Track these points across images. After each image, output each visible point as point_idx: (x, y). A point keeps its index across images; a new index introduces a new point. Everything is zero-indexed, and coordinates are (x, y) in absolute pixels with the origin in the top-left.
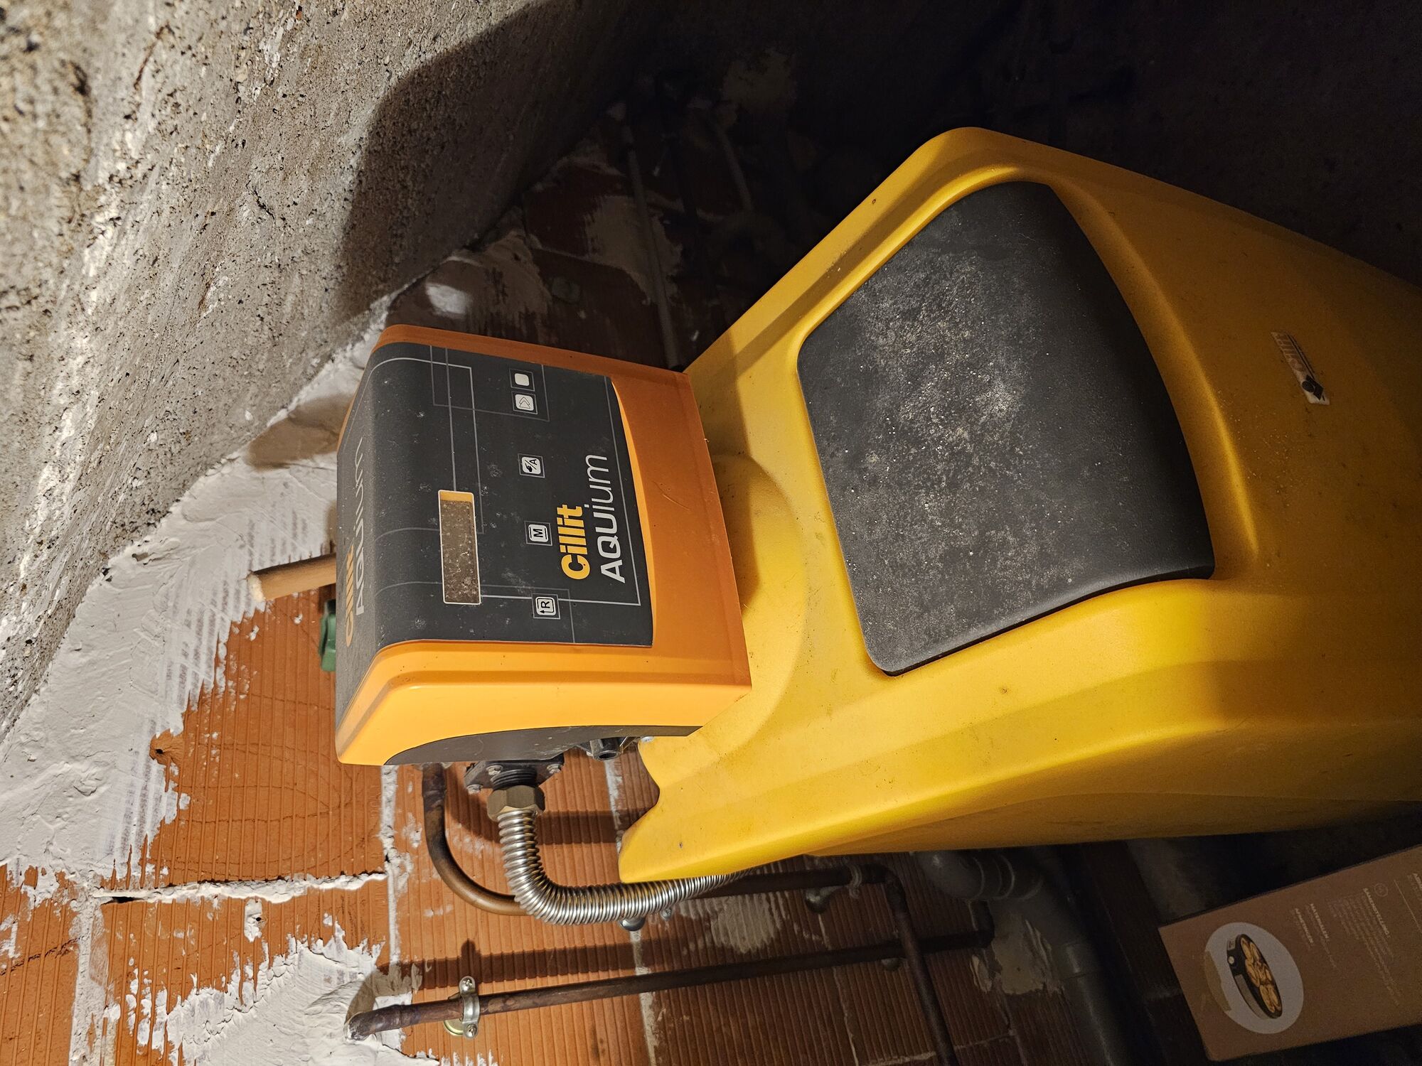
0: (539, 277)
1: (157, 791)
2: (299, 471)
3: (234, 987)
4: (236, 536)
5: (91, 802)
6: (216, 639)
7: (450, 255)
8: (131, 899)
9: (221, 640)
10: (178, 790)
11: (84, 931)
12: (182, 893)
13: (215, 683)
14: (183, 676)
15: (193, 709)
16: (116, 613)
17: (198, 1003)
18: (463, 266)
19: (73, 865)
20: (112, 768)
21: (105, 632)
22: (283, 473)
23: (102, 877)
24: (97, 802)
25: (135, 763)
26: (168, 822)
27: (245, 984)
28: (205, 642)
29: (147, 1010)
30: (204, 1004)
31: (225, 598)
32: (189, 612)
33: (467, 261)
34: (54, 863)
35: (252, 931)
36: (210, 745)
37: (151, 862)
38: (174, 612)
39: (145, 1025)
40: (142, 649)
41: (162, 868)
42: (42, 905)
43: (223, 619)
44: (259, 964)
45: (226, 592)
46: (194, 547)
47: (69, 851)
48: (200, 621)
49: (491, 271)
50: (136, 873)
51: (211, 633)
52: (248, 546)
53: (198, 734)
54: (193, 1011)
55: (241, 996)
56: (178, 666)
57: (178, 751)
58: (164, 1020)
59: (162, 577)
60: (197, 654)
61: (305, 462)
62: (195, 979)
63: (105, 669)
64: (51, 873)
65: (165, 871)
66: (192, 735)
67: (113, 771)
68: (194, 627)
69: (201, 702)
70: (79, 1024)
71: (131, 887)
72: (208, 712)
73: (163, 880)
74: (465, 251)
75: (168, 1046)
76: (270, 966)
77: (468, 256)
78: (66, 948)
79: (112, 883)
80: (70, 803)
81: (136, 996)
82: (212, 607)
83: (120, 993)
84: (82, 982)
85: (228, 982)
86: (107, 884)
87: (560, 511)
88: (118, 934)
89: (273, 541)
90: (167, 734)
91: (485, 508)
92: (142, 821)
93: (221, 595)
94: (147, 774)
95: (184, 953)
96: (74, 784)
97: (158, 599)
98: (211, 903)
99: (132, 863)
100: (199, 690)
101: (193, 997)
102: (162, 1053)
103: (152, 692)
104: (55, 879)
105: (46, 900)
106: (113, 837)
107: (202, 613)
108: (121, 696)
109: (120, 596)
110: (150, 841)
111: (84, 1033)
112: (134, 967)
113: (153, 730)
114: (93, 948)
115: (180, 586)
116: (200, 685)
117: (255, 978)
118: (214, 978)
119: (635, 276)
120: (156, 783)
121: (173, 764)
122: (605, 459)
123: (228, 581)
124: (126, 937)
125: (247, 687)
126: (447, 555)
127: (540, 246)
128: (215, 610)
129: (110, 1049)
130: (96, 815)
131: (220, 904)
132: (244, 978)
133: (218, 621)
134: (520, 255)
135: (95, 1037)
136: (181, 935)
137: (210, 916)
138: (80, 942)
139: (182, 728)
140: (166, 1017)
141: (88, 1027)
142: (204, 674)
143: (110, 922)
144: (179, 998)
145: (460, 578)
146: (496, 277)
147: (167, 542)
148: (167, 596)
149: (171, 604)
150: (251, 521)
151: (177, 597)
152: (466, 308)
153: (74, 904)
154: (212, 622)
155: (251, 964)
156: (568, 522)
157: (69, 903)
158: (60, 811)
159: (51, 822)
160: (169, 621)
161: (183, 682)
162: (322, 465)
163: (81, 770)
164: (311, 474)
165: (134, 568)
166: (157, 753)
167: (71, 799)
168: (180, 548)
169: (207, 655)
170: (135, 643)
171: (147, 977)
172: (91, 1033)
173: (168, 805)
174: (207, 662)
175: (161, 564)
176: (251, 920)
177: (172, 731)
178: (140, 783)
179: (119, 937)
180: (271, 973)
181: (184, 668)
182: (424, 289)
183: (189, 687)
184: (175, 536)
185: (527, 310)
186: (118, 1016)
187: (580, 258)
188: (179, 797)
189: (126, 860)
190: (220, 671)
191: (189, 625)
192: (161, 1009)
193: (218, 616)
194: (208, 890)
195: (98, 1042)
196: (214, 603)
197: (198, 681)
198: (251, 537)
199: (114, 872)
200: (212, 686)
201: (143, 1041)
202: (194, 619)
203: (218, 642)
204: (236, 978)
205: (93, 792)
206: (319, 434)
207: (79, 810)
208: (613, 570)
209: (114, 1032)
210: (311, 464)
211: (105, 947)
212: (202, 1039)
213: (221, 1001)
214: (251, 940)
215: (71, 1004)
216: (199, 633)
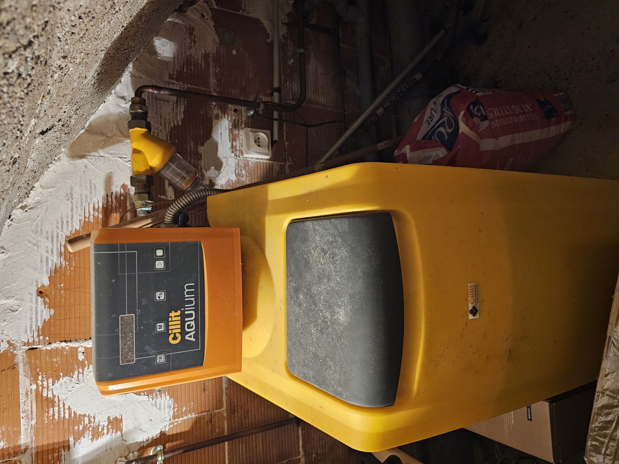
0: (213, 28)
1: (42, 308)
2: (92, 159)
3: (75, 376)
4: (65, 195)
5: (16, 314)
6: (60, 244)
7: (167, 19)
8: (36, 348)
9: (62, 244)
10: (50, 308)
11: (20, 360)
12: (54, 346)
13: (61, 263)
14: (47, 261)
15: (52, 275)
16: (17, 235)
17: (63, 382)
18: (174, 24)
19: (13, 337)
20: (22, 301)
21: (13, 244)
22: (84, 160)
23: (24, 342)
24: (19, 314)
25: (31, 298)
26: (46, 320)
27: (79, 375)
28: (55, 246)
29: (45, 385)
30: (65, 382)
31: (62, 225)
32: (47, 233)
33: (176, 21)
34: (5, 337)
35: (81, 357)
36: (60, 289)
37: (42, 335)
38: (41, 233)
39: (45, 390)
40: (30, 251)
41: (46, 337)
42: (3, 352)
43: (62, 235)
44: (84, 368)
45: (63, 222)
46: (47, 202)
47: (10, 333)
48: (52, 236)
49: (188, 26)
50: (37, 340)
51: (57, 241)
52: (70, 199)
53: (55, 285)
54: (62, 384)
55: (78, 379)
56: (45, 257)
57: (48, 292)
58: (52, 388)
59: (34, 217)
60: (52, 251)
61: (94, 154)
62: (61, 374)
63: (15, 260)
64: (5, 341)
65: (47, 338)
66: (53, 286)
67: (23, 302)
68: (50, 239)
69: (56, 272)
70: (22, 391)
71: (35, 345)
72: (59, 276)
73: (47, 342)
74: (175, 13)
75: (54, 396)
76: (88, 368)
77: (177, 17)
78: (14, 367)
79: (28, 344)
80: (9, 315)
81: (41, 381)
82: (57, 230)
83: (35, 380)
84: (22, 377)
85: (73, 374)
86: (26, 344)
87: (171, 315)
88: (32, 361)
89: (81, 196)
90: (43, 286)
91: (139, 322)
92: (37, 320)
93: (60, 224)
94: (37, 302)
95: (57, 366)
96: (9, 308)
97: (33, 227)
98: (65, 348)
99: (34, 336)
100: (54, 267)
101: (61, 380)
102: (52, 398)
103: (35, 269)
104: (7, 343)
105: (5, 350)
106: (26, 327)
107: (53, 232)
108: (23, 271)
109: (17, 227)
110: (40, 327)
111: (24, 394)
112: (39, 372)
113: (37, 285)
114: (24, 366)
115: (42, 221)
116: (54, 265)
117: (83, 373)
118: (68, 373)
119: (266, 23)
120: (41, 306)
121: (47, 298)
122: (194, 284)
123: (63, 217)
124: (35, 361)
125: (74, 264)
126: (122, 344)
127: (216, 7)
128: (58, 231)
129: (34, 398)
130: (19, 319)
131: (69, 348)
132: (79, 373)
133: (60, 236)
134: (205, 14)
135: (28, 395)
136: (55, 360)
137: (65, 353)
138: (19, 364)
139: (48, 283)
140: (52, 387)
141: (25, 392)
142: (55, 260)
143: (29, 357)
144: (56, 381)
145: (127, 353)
146: (191, 30)
147: (35, 200)
148: (37, 226)
149: (39, 229)
150: (71, 187)
151: (42, 226)
152: (174, 53)
153: (15, 351)
154: (57, 236)
155: (81, 368)
156: (174, 319)
157: (13, 351)
158: (5, 318)
159: (2, 323)
160: (39, 237)
161: (47, 264)
162: (102, 155)
163: (11, 302)
164: (97, 160)
165: (21, 214)
166: (40, 293)
167: (8, 314)
168: (41, 202)
169: (56, 251)
170: (26, 248)
171: (44, 374)
172: (27, 394)
173: (46, 314)
174: (57, 255)
175: (33, 211)
176: (80, 354)
177: (45, 284)
178: (34, 306)
179: (33, 362)
180: (89, 371)
181: (47, 258)
182: (153, 42)
183: (50, 265)
184: (38, 196)
185: (205, 51)
186: (35, 387)
187: (237, 13)
188: (50, 311)
189: (32, 335)
190: (62, 258)
191: (48, 239)
192: (50, 385)
193: (60, 233)
194: (64, 344)
195: (29, 396)
196: (57, 228)
197: (53, 263)
198: (72, 195)
199: (28, 340)
200: (60, 265)
201: (45, 395)
202: (50, 235)
203: (61, 245)
204: (76, 373)
205: (17, 310)
206: (100, 138)
207: (12, 318)
208: (190, 337)
209: (34, 393)
210: (97, 154)
211: (28, 366)
212: (66, 393)
213: (71, 381)
214: (81, 360)
215: (19, 385)
216: (52, 241)
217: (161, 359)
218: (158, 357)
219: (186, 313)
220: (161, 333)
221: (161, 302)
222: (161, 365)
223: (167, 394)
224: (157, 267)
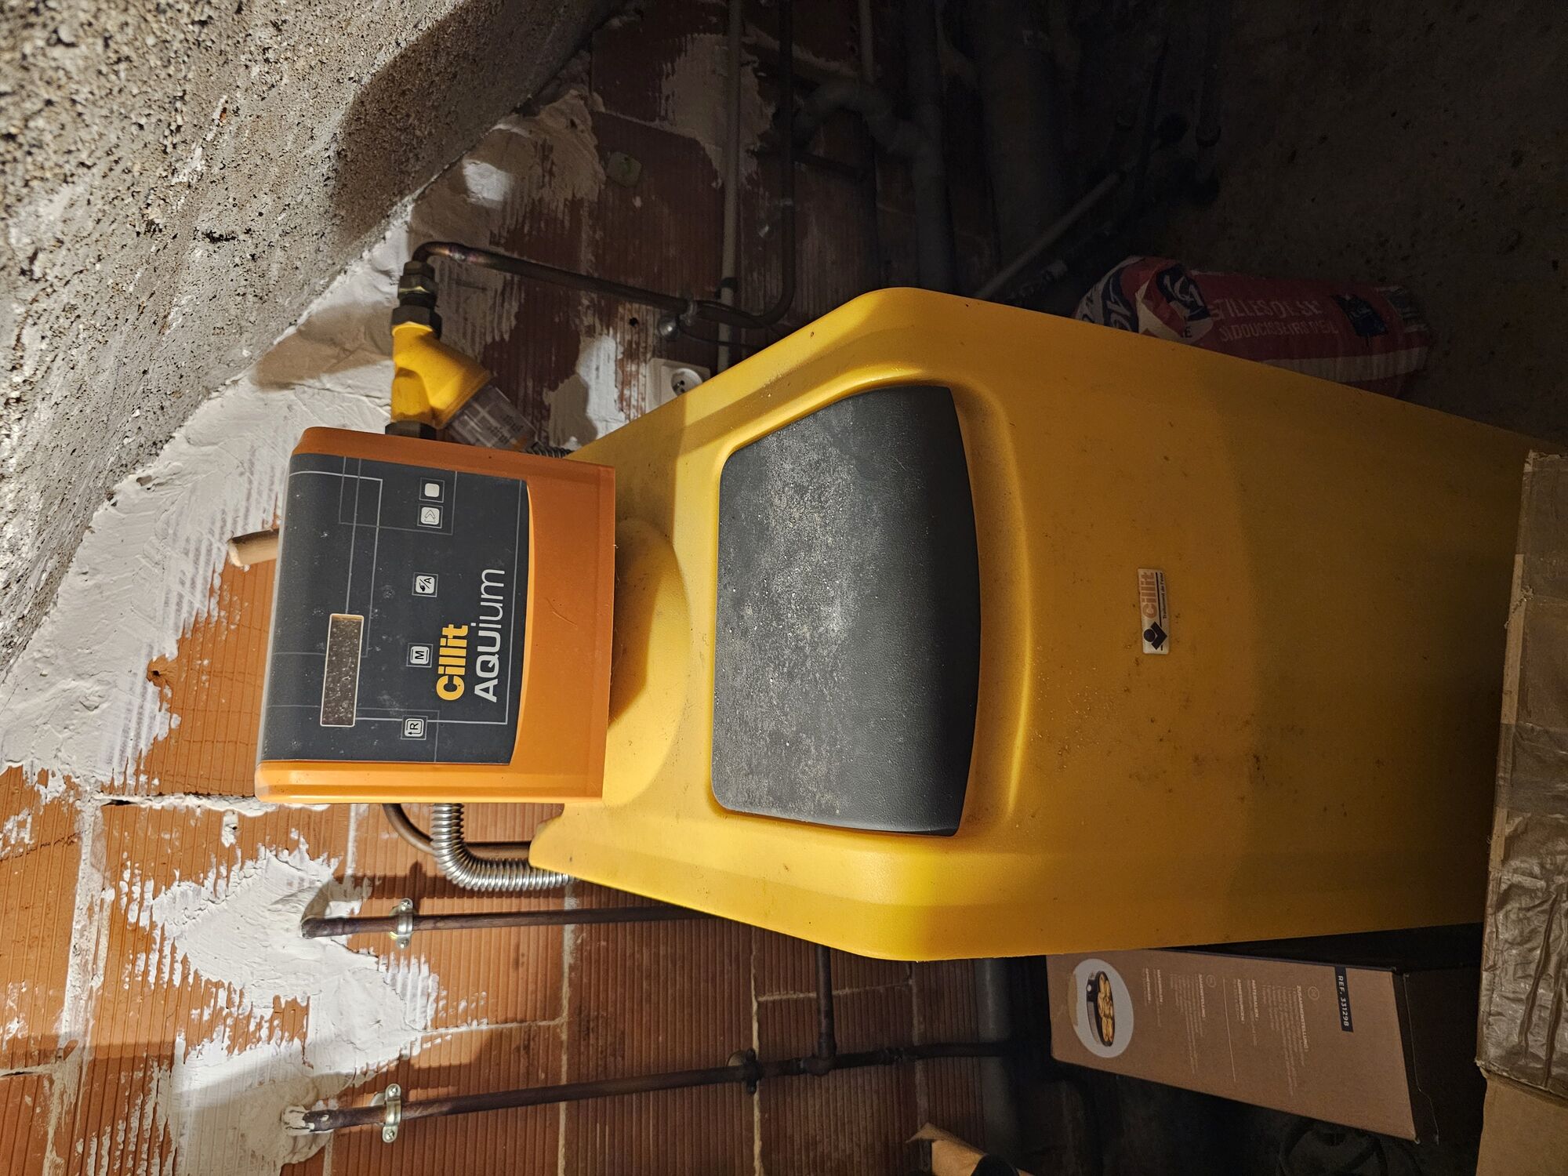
0: (594, 151)
1: (152, 711)
2: (304, 392)
3: (209, 883)
4: (236, 462)
5: (94, 716)
6: (211, 569)
7: (495, 123)
8: (127, 803)
9: (217, 570)
10: (170, 710)
11: (87, 826)
12: (169, 801)
13: (208, 612)
14: (179, 604)
15: (187, 636)
16: (120, 539)
17: (179, 893)
18: (509, 137)
19: (79, 770)
20: (112, 687)
21: (109, 557)
22: (288, 394)
23: (102, 783)
24: (100, 717)
25: (133, 683)
26: (160, 738)
27: (219, 881)
28: (201, 572)
29: (137, 895)
30: (184, 894)
31: (222, 528)
32: (188, 540)
33: (515, 130)
34: (62, 767)
35: (228, 838)
36: (201, 671)
37: (145, 772)
38: (174, 540)
39: (135, 907)
40: (145, 576)
41: (153, 779)
42: (52, 802)
43: (219, 549)
44: (233, 865)
45: (224, 521)
46: (196, 473)
47: (74, 758)
48: (198, 550)
49: (540, 142)
50: (131, 782)
51: (207, 563)
52: (248, 474)
53: (190, 660)
54: (175, 899)
55: (215, 890)
56: (175, 594)
57: (172, 674)
58: (150, 904)
59: (164, 503)
60: (193, 583)
61: (311, 382)
62: (177, 874)
63: (109, 593)
64: (59, 775)
65: (156, 782)
66: (185, 661)
67: (114, 690)
68: (191, 555)
69: (195, 630)
70: (81, 901)
71: (126, 793)
72: (201, 640)
73: (154, 790)
74: (515, 116)
75: (153, 925)
76: (241, 868)
77: (517, 124)
78: (71, 840)
79: (110, 789)
80: (76, 716)
81: (128, 883)
82: (210, 536)
83: (116, 878)
84: (84, 868)
85: (205, 878)
86: (106, 789)
87: (445, 631)
88: (114, 832)
89: (273, 468)
90: (162, 658)
91: (374, 632)
92: (138, 736)
93: (218, 524)
94: (144, 695)
95: (169, 851)
96: (80, 699)
97: (160, 525)
98: (194, 812)
99: (128, 772)
100: (193, 619)
101: (175, 887)
102: (148, 929)
103: (151, 618)
104: (62, 781)
105: (55, 798)
106: (113, 749)
107: (200, 541)
108: (122, 620)
109: (124, 522)
110: (144, 754)
111: (85, 909)
112: (127, 860)
113: (150, 654)
114: (93, 842)
115: (181, 514)
116: (194, 613)
117: (228, 877)
118: (194, 874)
119: (711, 149)
120: (151, 704)
121: (167, 687)
122: (503, 572)
123: (226, 510)
124: (121, 834)
125: (238, 617)
126: (330, 679)
127: (603, 109)
128: (213, 540)
129: (106, 923)
130: (98, 728)
131: (203, 813)
132: (218, 876)
133: (215, 551)
134: (577, 121)
135: (94, 912)
136: (167, 836)
137: (192, 823)
138: (83, 835)
139: (176, 653)
140: (152, 902)
141: (88, 905)
142: (199, 603)
143: (108, 821)
144: (164, 888)
145: (338, 701)
146: (545, 152)
147: (170, 466)
148: (168, 523)
149: (171, 531)
150: (252, 447)
151: (178, 525)
152: (505, 193)
153: (78, 803)
154: (209, 551)
155: (225, 865)
156: (452, 642)
157: (74, 802)
158: (68, 722)
159: (59, 732)
160: (169, 549)
161: (179, 610)
162: (328, 386)
163: (86, 686)
164: (316, 396)
165: (137, 492)
166: (154, 675)
167: (77, 713)
168: (182, 473)
169: (203, 584)
170: (137, 570)
171: (138, 868)
172: (90, 909)
173: (160, 724)
174: (202, 592)
175: (162, 490)
176: (228, 829)
177: (167, 656)
178: (137, 702)
179: (116, 834)
180: (242, 874)
181: (181, 596)
182: (462, 168)
183: (184, 615)
184: (178, 460)
185: (574, 196)
186: (113, 897)
187: (648, 124)
188: (171, 718)
189: (123, 770)
190: (214, 601)
191: (187, 554)
192: (148, 895)
193: (216, 545)
194: (192, 801)
195: (96, 917)
196: (211, 532)
197: (193, 610)
198: (252, 464)
199: (113, 779)
200: (206, 615)
201: (132, 919)
202: (192, 547)
203: (214, 572)
204: (212, 876)
205: (96, 708)
206: (328, 351)
207: (84, 723)
208: (486, 690)
209: (109, 910)
210: (318, 384)
211: (104, 842)
212: (181, 922)
213: (199, 893)
214: (227, 845)
215: (75, 885)
216: (196, 562)
217: (414, 729)
218: (409, 722)
219: (481, 633)
220: (419, 670)
221: (424, 600)
222: (413, 742)
223: (423, 959)
224: (423, 521)
